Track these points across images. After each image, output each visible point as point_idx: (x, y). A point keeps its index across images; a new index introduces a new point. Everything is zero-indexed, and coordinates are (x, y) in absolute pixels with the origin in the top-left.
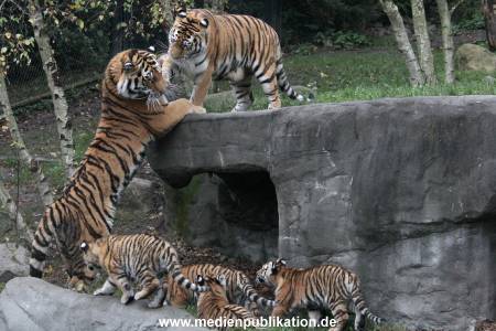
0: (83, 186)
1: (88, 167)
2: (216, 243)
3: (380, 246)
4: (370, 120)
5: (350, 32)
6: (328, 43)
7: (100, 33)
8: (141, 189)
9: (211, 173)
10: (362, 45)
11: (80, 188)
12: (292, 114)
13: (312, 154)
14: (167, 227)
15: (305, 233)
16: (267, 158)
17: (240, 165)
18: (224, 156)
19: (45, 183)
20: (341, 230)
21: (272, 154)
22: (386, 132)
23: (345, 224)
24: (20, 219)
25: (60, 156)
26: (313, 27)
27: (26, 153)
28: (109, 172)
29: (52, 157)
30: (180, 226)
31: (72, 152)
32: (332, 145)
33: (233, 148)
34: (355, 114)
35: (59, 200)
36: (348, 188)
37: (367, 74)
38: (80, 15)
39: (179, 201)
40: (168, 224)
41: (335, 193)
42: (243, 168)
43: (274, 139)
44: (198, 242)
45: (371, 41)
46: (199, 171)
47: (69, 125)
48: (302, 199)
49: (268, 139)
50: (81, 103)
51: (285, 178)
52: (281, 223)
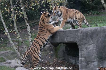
0: (33, 47)
1: (34, 43)
2: (64, 59)
3: (103, 60)
4: (100, 31)
5: (95, 11)
6: (90, 14)
7: (38, 11)
8: (47, 47)
9: (63, 43)
10: (98, 14)
11: (32, 48)
12: (82, 30)
13: (87, 39)
14: (53, 56)
15: (85, 57)
16: (76, 40)
17: (70, 41)
18: (67, 39)
19: (25, 46)
20: (94, 57)
21: (78, 39)
22: (104, 34)
23: (95, 55)
24: (19, 54)
25: (28, 39)
26: (87, 10)
27: (20, 39)
28: (39, 44)
29: (26, 40)
30: (56, 55)
31: (31, 38)
32: (91, 37)
33: (68, 38)
34: (97, 30)
35: (28, 51)
36: (95, 47)
37: (100, 21)
38: (33, 7)
39: (56, 50)
40: (53, 55)
41: (92, 48)
42: (71, 42)
43: (78, 36)
44: (60, 59)
45: (100, 13)
46: (61, 43)
47: (30, 32)
48: (85, 49)
49: (77, 36)
50: (33, 27)
51: (81, 45)
52: (80, 55)
